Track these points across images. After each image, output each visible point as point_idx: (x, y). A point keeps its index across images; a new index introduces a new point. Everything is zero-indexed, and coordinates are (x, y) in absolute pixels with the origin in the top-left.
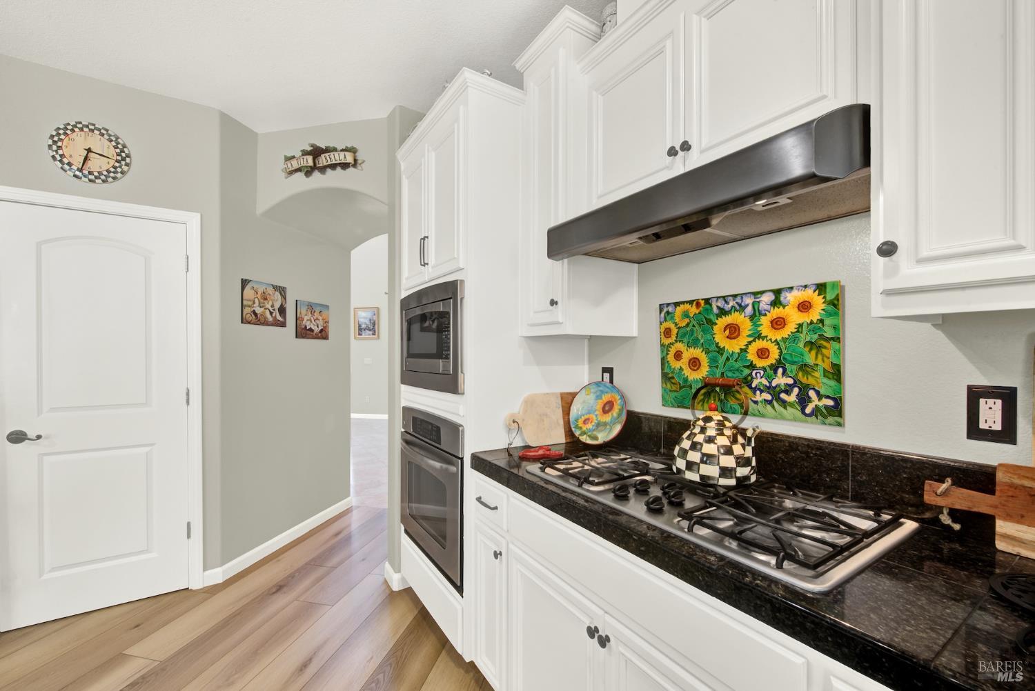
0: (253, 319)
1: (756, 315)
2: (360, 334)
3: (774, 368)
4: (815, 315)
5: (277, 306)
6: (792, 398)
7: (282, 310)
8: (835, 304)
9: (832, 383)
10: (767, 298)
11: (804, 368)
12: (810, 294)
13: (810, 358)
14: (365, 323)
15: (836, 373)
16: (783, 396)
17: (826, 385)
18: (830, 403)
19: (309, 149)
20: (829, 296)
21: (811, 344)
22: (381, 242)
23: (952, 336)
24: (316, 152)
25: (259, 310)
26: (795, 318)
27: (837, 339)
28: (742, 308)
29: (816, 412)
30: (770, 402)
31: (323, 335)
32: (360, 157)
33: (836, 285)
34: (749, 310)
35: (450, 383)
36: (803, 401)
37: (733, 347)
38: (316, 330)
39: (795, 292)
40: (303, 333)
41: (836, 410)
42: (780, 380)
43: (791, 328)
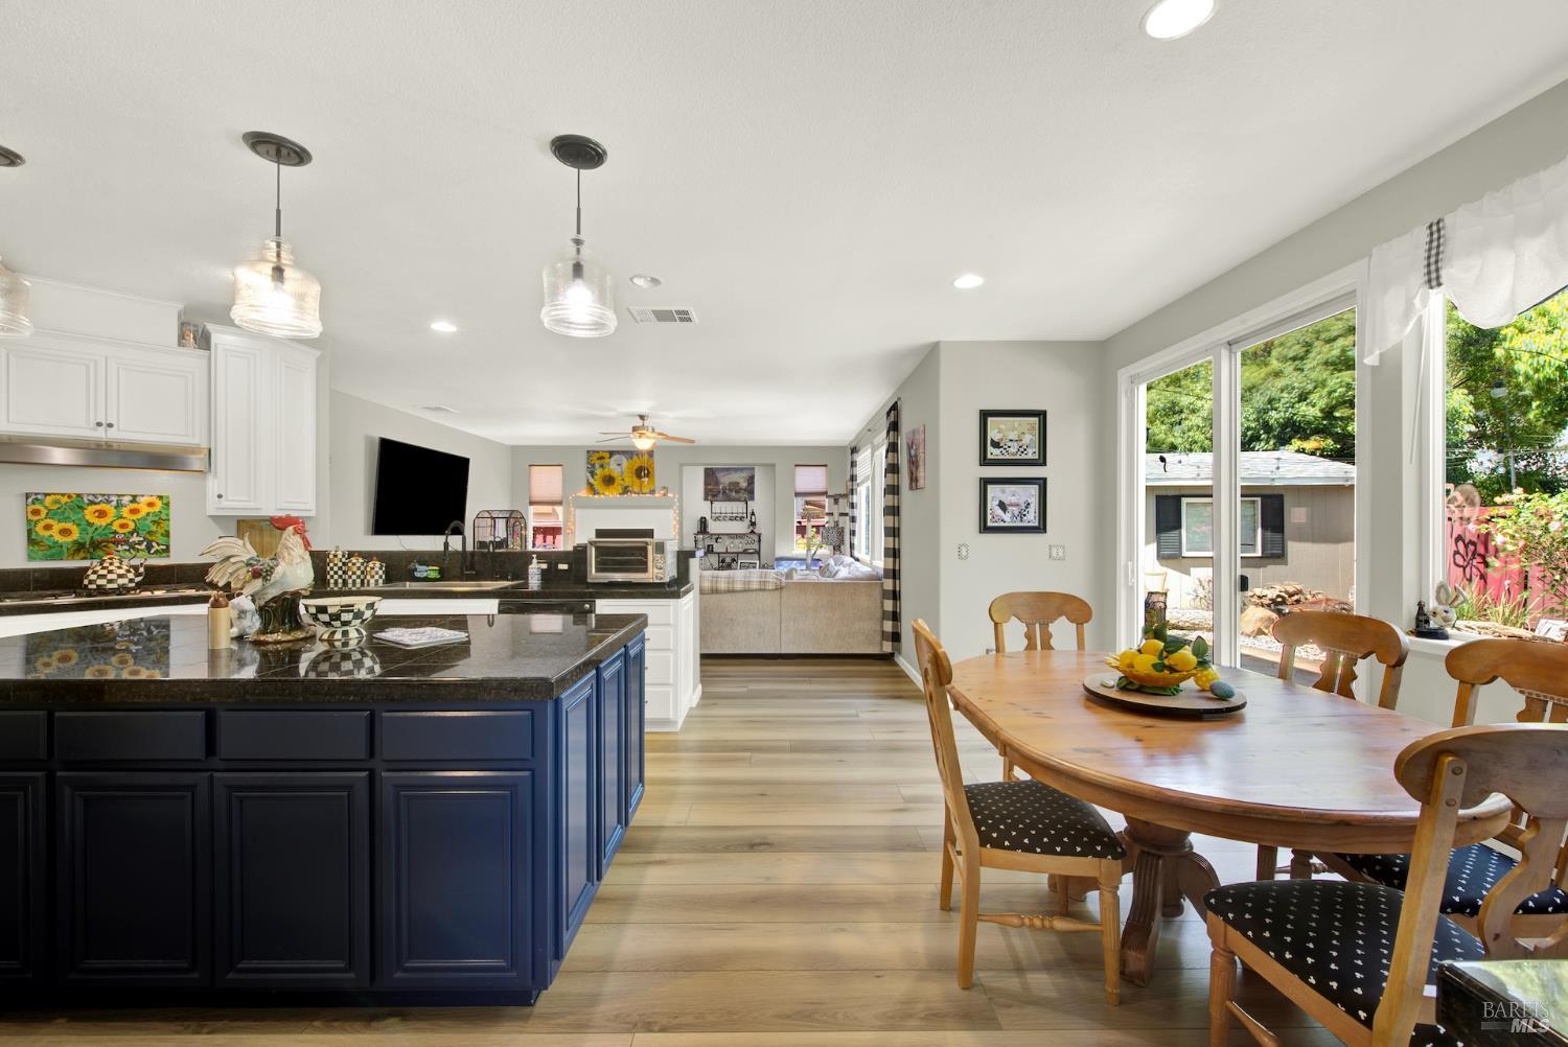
1: (119, 506)
3: (132, 533)
4: (157, 509)
6: (143, 546)
8: (167, 504)
9: (165, 539)
10: (126, 500)
11: (150, 533)
12: (154, 499)
13: (154, 528)
15: (167, 534)
16: (137, 546)
17: (162, 540)
18: (164, 547)
20: (165, 502)
21: (154, 522)
23: (214, 521)
26: (145, 510)
27: (168, 520)
28: (108, 502)
29: (157, 552)
30: (129, 550)
33: (168, 497)
34: (114, 503)
36: (149, 547)
37: (103, 522)
39: (145, 498)
41: (167, 550)
42: (135, 538)
43: (142, 514)
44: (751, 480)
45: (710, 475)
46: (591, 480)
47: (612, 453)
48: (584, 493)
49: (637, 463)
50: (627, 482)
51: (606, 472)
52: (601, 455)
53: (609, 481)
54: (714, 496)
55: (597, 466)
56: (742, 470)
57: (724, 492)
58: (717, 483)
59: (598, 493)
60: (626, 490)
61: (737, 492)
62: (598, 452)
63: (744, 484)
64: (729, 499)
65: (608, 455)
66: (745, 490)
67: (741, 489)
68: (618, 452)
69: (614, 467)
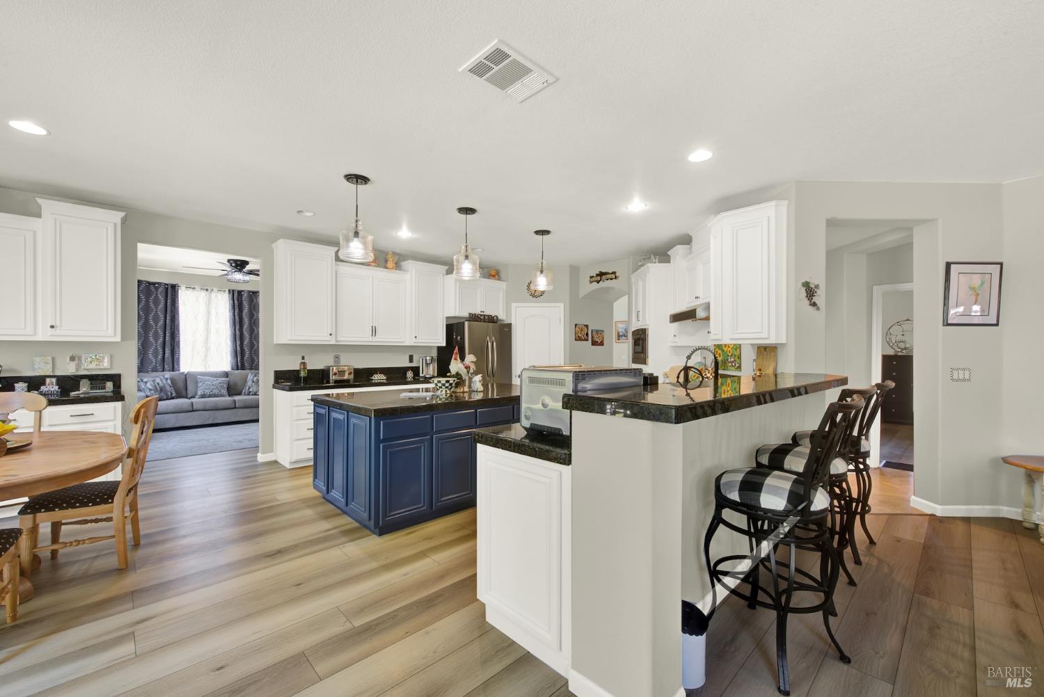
0: (578, 339)
2: (618, 339)
5: (586, 333)
7: (587, 334)
9: (739, 360)
14: (622, 332)
19: (598, 273)
22: (625, 298)
24: (601, 274)
25: (580, 335)
30: (731, 366)
31: (602, 344)
32: (617, 275)
35: (644, 362)
38: (599, 342)
40: (594, 343)
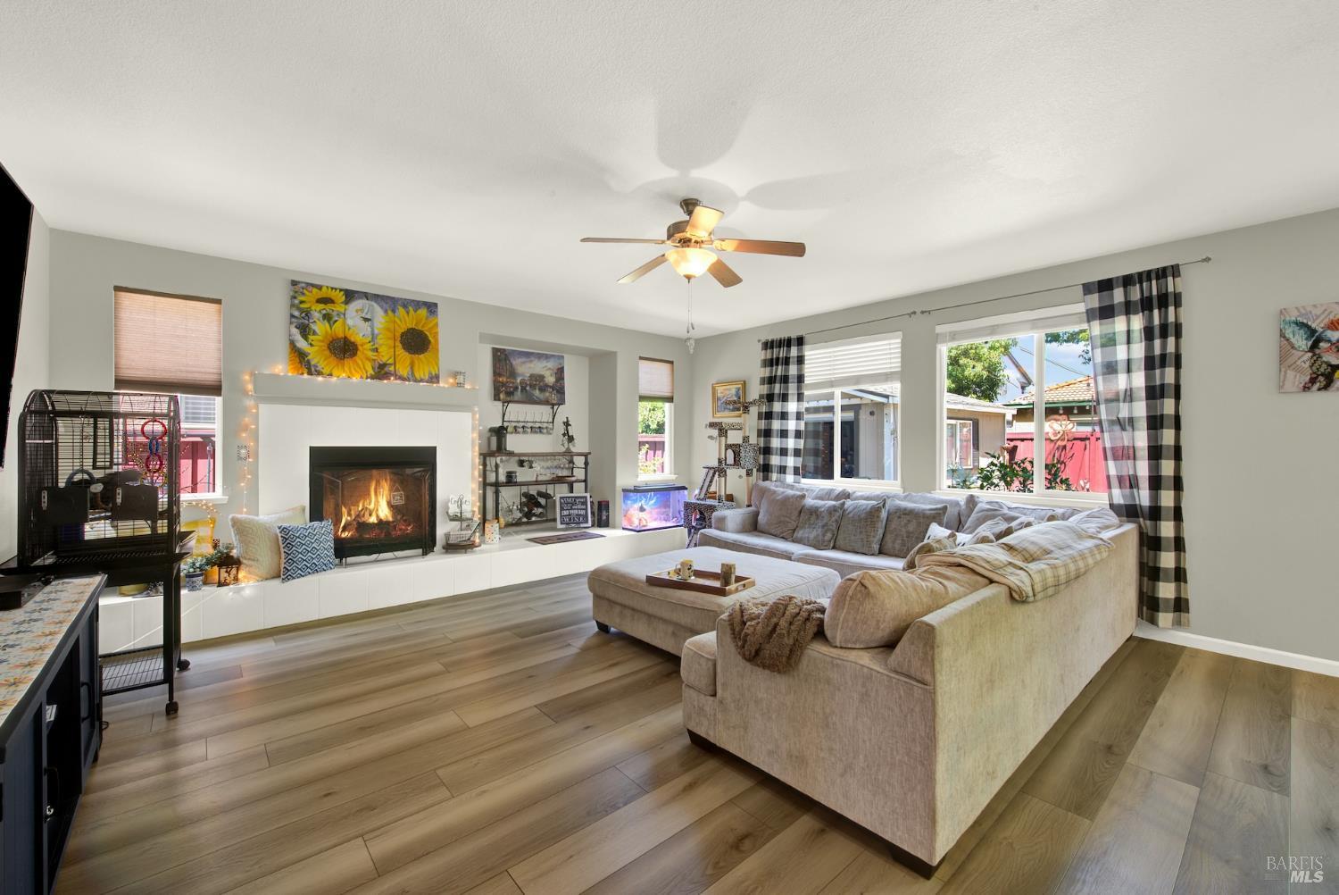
44: (560, 373)
45: (501, 359)
46: (302, 344)
47: (350, 295)
48: (281, 367)
49: (406, 321)
50: (385, 355)
51: (338, 329)
52: (324, 293)
53: (344, 349)
54: (509, 394)
55: (316, 315)
56: (547, 357)
57: (523, 389)
58: (513, 374)
59: (319, 373)
60: (381, 372)
61: (542, 390)
62: (320, 287)
63: (551, 380)
64: (531, 400)
65: (341, 297)
66: (552, 387)
67: (547, 386)
68: (366, 296)
69: (353, 322)
